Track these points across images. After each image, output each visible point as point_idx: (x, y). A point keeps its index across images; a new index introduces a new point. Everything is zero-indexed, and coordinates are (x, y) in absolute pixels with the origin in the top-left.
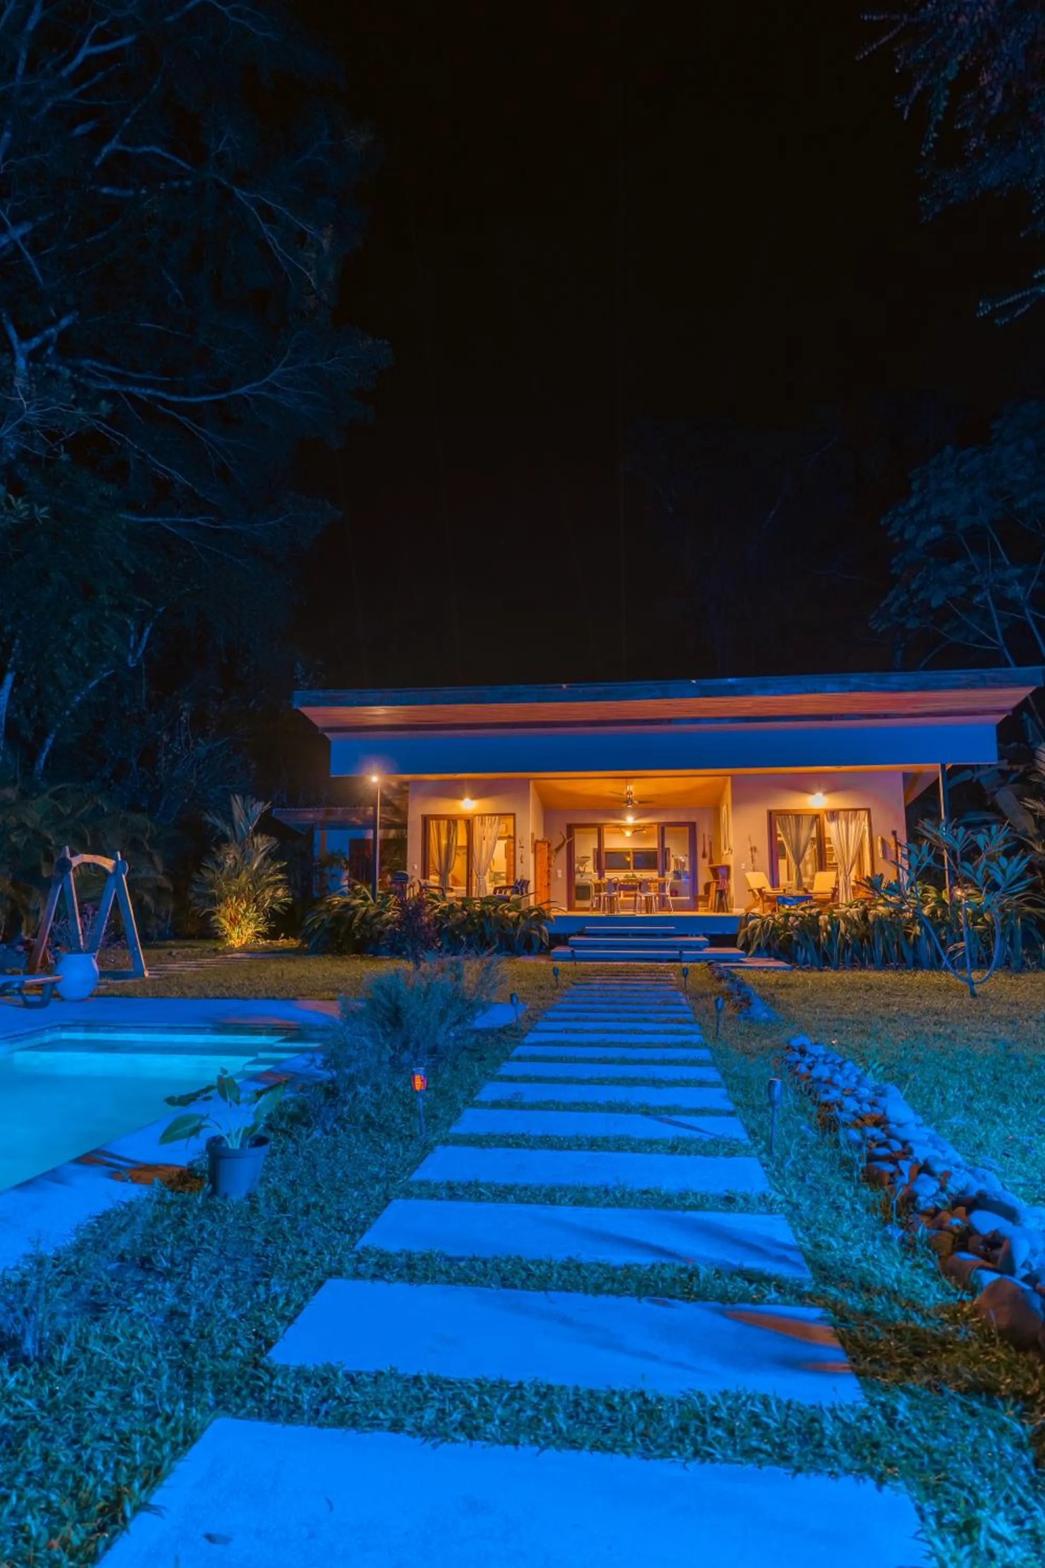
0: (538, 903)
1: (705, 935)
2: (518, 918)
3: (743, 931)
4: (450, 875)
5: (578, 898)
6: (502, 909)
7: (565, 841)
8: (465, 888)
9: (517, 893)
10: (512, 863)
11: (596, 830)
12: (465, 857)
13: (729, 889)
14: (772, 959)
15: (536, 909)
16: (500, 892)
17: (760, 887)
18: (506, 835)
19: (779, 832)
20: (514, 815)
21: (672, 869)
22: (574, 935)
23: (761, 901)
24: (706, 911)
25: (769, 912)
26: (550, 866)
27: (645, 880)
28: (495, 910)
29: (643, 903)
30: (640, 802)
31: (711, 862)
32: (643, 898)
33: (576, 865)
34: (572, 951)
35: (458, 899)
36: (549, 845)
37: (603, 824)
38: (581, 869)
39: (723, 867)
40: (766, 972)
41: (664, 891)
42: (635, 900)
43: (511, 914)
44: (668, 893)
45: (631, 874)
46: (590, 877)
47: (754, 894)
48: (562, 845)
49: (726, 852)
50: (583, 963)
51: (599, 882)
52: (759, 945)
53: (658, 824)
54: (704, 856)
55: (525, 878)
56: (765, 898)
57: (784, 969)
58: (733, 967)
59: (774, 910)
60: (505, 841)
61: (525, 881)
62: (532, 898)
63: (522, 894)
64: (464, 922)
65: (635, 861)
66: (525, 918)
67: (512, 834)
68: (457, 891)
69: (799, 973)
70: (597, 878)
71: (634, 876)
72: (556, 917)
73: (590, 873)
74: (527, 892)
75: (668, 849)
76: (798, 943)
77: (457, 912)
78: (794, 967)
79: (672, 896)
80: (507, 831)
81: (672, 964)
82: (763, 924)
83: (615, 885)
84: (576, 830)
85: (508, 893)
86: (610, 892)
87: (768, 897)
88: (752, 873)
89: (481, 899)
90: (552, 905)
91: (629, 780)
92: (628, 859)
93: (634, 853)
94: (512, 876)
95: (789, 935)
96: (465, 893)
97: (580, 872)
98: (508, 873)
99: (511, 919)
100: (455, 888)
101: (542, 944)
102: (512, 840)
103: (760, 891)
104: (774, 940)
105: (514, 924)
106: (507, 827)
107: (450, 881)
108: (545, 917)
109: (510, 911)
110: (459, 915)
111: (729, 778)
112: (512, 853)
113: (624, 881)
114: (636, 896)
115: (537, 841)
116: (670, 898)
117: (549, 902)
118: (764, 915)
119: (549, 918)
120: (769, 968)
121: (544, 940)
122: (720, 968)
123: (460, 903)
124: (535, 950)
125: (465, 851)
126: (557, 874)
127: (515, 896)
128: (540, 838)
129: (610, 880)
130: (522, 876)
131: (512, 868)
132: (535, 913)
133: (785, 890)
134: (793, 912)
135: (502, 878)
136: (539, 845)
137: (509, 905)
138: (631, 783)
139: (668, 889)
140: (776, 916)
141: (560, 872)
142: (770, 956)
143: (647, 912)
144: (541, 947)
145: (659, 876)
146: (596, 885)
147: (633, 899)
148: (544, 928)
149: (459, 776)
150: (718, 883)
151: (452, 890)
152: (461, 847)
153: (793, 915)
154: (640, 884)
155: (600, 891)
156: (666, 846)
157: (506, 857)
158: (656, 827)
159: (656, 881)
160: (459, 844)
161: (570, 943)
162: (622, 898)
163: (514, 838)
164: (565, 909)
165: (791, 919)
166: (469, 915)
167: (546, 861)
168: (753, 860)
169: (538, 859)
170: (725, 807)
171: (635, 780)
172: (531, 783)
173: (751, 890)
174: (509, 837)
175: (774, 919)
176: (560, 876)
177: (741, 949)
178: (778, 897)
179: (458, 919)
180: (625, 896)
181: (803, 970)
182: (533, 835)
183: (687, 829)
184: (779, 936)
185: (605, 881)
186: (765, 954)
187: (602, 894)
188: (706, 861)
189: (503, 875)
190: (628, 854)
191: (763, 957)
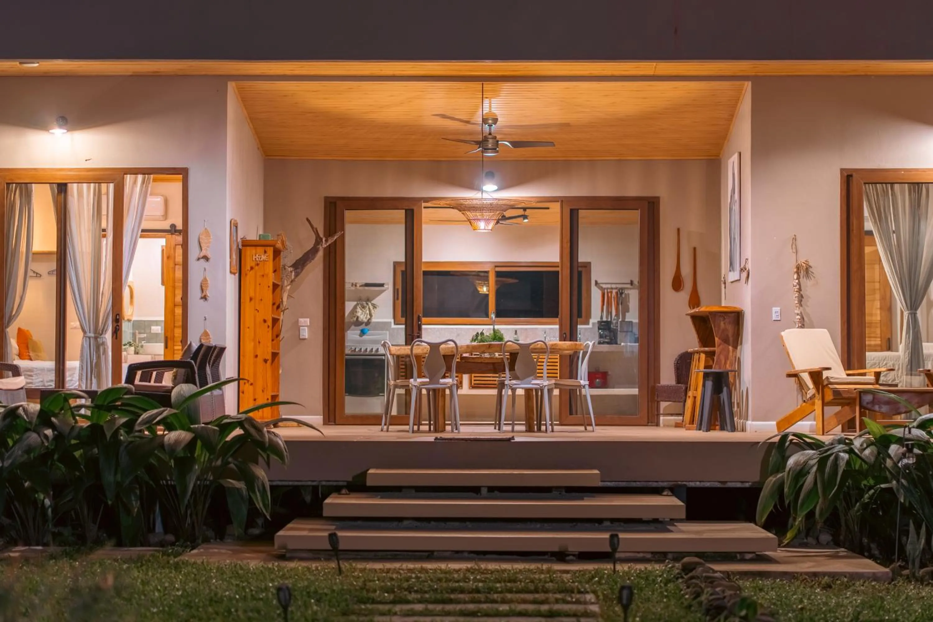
0: (247, 405)
1: (674, 490)
2: (191, 445)
3: (772, 480)
4: (12, 331)
5: (352, 390)
6: (150, 424)
7: (318, 241)
8: (51, 364)
9: (189, 379)
10: (178, 299)
11: (401, 214)
12: (54, 279)
13: (738, 372)
14: (842, 551)
15: (240, 424)
16: (146, 377)
17: (816, 366)
18: (166, 225)
19: (869, 225)
20: (183, 172)
21: (595, 318)
22: (337, 490)
23: (818, 403)
24: (678, 425)
25: (837, 432)
26: (277, 306)
27: (525, 347)
28: (129, 426)
29: (521, 405)
30: (516, 144)
31: (695, 300)
32: (520, 392)
33: (349, 306)
34: (333, 537)
35: (31, 393)
36: (277, 253)
37: (419, 200)
38: (362, 316)
39: (724, 314)
40: (828, 587)
41: (573, 374)
42: (500, 395)
43: (172, 436)
44: (584, 382)
45: (487, 330)
46: (386, 337)
47: (801, 386)
48: (314, 251)
49: (733, 276)
50: (360, 565)
51: (406, 350)
52: (810, 515)
53: (562, 200)
54: (677, 284)
55: (213, 342)
56: (829, 397)
57: (875, 577)
58: (744, 574)
59: (849, 426)
60: (162, 242)
61: (210, 349)
62: (230, 391)
63: (204, 382)
64: (46, 456)
65: (499, 294)
66: (209, 446)
67: (180, 226)
68: (30, 372)
69: (911, 589)
70: (402, 340)
71: (497, 336)
72: (290, 443)
73: (384, 326)
74: (216, 377)
75: (587, 266)
76: (907, 511)
77: (27, 430)
78: (896, 574)
79: (591, 386)
80: (166, 216)
81: (590, 567)
82: (822, 462)
83: (448, 358)
84: (349, 214)
85: (167, 380)
86: (433, 379)
87: (836, 393)
88: (796, 331)
89: (91, 394)
90: (284, 412)
91: (488, 86)
92: (484, 290)
93: (499, 274)
94: (178, 332)
95: (890, 490)
96: (52, 376)
97: (358, 323)
98: (169, 324)
99: (172, 449)
100: (22, 364)
101: (254, 512)
102: (179, 239)
103: (816, 376)
104: (849, 506)
105: (179, 461)
106: (166, 202)
107: (13, 344)
108: (261, 445)
109: (170, 428)
110: (33, 437)
111: (748, 86)
112: (179, 274)
113: (470, 348)
114: (501, 386)
115: (246, 244)
116: (588, 392)
117: (274, 402)
118: (826, 439)
119: (273, 448)
120: (834, 576)
121: (260, 505)
122: (711, 581)
123: (35, 407)
124: (236, 529)
125: (53, 266)
126: (297, 327)
127: (186, 389)
128: (253, 236)
129: (434, 347)
130: (206, 334)
131: (179, 311)
132: (238, 431)
133: (878, 375)
134: (898, 432)
135: (153, 338)
136: (249, 252)
137: (167, 412)
138: (496, 93)
139: (583, 369)
140: (857, 443)
141: (305, 321)
142: (837, 543)
143: (530, 429)
144: (250, 523)
145: (563, 338)
146: (398, 358)
147: (494, 392)
148: (260, 472)
149: (34, 66)
150: (711, 355)
151: (16, 371)
152: (43, 255)
153: (900, 441)
154: (514, 356)
155: (408, 375)
156: (582, 258)
157: (163, 283)
158: (556, 207)
159: (554, 350)
160: (37, 247)
161: (326, 513)
162: (465, 390)
163: (184, 232)
164: (317, 419)
165: (894, 449)
166: (59, 437)
167: (268, 295)
168: (801, 298)
169: (249, 291)
170: (735, 157)
171: (507, 86)
172: (231, 86)
173: (795, 375)
174: (173, 230)
175: (851, 451)
176: (305, 333)
177: (766, 526)
178: (862, 393)
179: (29, 450)
180: (473, 387)
181: (921, 581)
182: (234, 226)
183: (635, 215)
184: (861, 492)
185: (421, 348)
186: (825, 537)
187: (415, 382)
188: (684, 296)
189: (158, 329)
190: (483, 276)
191: (819, 545)
